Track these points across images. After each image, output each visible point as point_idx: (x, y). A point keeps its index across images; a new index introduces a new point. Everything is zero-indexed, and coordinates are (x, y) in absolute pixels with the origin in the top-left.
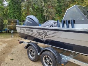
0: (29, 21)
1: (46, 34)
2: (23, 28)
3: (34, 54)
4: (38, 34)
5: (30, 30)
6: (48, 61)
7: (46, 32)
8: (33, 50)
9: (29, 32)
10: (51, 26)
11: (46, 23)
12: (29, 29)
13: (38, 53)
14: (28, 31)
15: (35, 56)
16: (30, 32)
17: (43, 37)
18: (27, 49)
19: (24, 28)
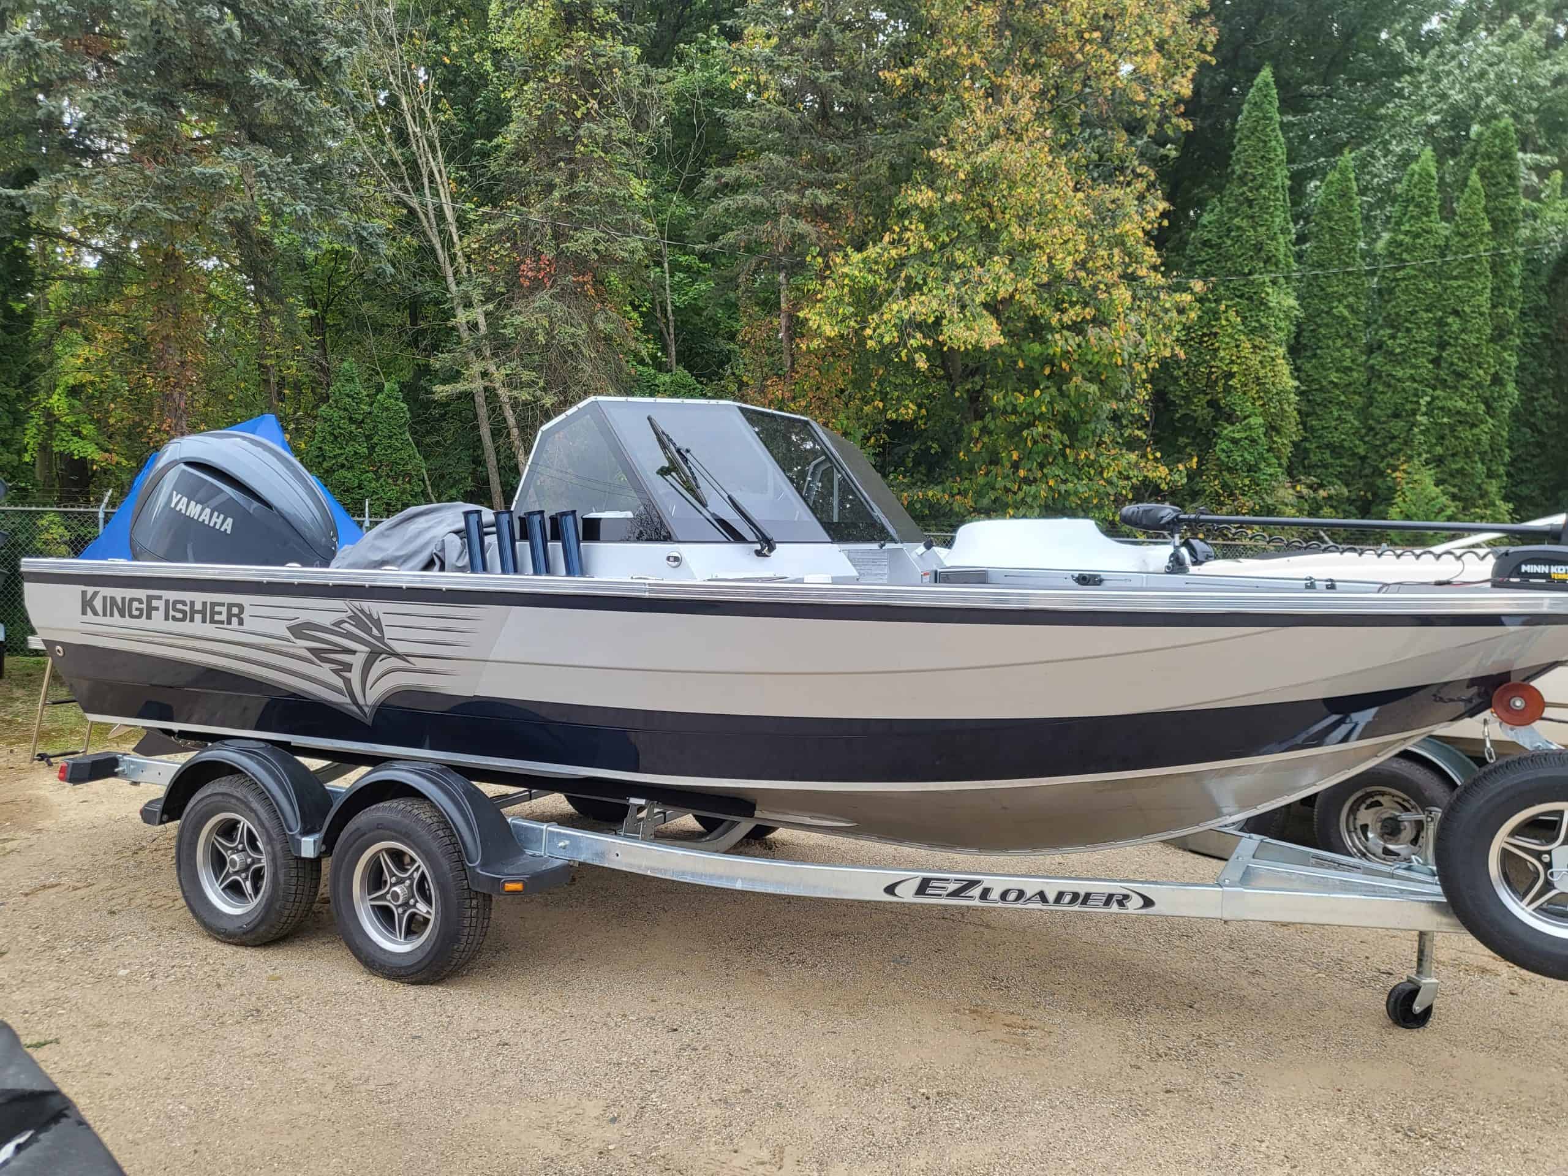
0: (194, 510)
1: (381, 639)
2: (119, 593)
3: (264, 861)
4: (301, 645)
5: (209, 614)
6: (395, 896)
7: (378, 623)
8: (245, 823)
9: (198, 627)
10: (429, 565)
11: (382, 535)
12: (199, 598)
13: (306, 832)
14: (188, 616)
15: (265, 884)
16: (209, 630)
17: (348, 667)
18: (173, 826)
19: (142, 593)
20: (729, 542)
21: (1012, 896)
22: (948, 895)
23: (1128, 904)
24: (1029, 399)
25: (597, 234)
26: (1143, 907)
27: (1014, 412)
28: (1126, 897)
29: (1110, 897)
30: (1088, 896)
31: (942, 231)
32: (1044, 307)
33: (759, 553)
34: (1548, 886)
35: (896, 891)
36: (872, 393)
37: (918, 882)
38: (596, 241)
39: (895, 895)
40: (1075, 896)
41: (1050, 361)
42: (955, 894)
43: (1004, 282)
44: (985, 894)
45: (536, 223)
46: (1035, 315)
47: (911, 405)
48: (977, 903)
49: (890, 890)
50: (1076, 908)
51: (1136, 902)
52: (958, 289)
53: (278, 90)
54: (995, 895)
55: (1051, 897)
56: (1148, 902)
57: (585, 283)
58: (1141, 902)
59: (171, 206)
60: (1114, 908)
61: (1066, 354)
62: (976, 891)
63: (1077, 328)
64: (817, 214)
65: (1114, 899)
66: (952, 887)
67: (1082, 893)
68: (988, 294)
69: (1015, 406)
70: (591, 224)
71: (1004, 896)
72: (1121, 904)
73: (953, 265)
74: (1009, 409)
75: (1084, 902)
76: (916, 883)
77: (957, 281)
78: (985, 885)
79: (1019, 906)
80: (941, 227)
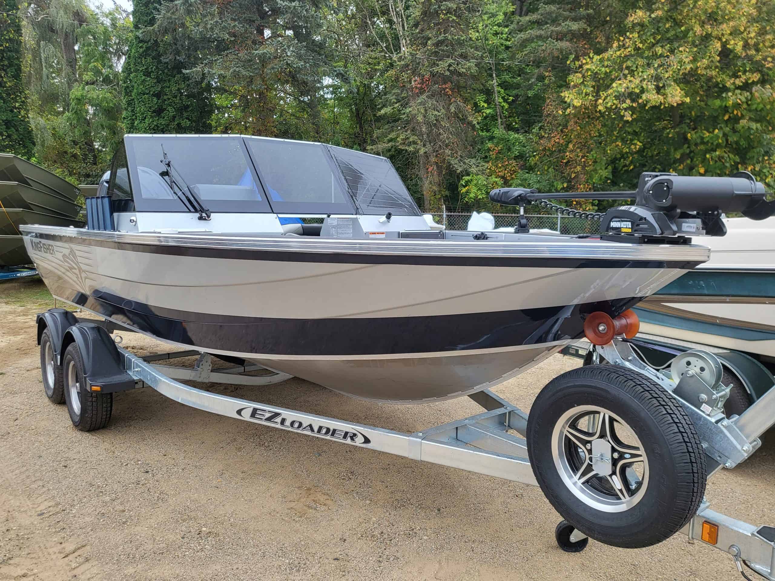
1: (78, 263)
2: (35, 239)
4: (66, 265)
7: (75, 255)
14: (47, 250)
19: (38, 240)
20: (190, 211)
21: (296, 425)
22: (265, 420)
23: (356, 440)
24: (711, 135)
25: (451, 61)
26: (364, 443)
27: (703, 143)
28: (355, 435)
29: (346, 433)
30: (334, 431)
31: (650, 36)
32: (724, 76)
33: (201, 218)
34: (589, 468)
35: (242, 413)
36: (614, 138)
37: (251, 409)
38: (450, 65)
39: (241, 416)
40: (328, 430)
41: (726, 109)
42: (269, 419)
43: (685, 63)
44: (283, 421)
45: (420, 59)
46: (717, 81)
47: (638, 143)
48: (279, 426)
49: (239, 412)
50: (328, 437)
51: (359, 440)
52: (656, 71)
53: (290, 8)
54: (288, 423)
55: (316, 429)
56: (367, 441)
57: (446, 88)
58: (363, 440)
59: (249, 69)
60: (349, 441)
61: (737, 106)
62: (279, 420)
63: (746, 87)
64: (573, 36)
65: (349, 435)
66: (268, 415)
67: (332, 429)
68: (674, 72)
69: (702, 138)
70: (448, 57)
71: (292, 424)
72: (352, 438)
73: (656, 56)
74: (699, 141)
75: (333, 435)
76: (250, 411)
77: (656, 66)
78: (283, 416)
79: (299, 431)
80: (649, 34)
